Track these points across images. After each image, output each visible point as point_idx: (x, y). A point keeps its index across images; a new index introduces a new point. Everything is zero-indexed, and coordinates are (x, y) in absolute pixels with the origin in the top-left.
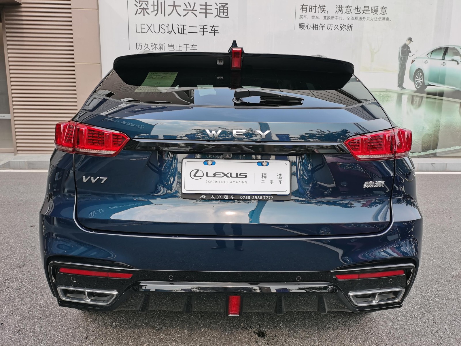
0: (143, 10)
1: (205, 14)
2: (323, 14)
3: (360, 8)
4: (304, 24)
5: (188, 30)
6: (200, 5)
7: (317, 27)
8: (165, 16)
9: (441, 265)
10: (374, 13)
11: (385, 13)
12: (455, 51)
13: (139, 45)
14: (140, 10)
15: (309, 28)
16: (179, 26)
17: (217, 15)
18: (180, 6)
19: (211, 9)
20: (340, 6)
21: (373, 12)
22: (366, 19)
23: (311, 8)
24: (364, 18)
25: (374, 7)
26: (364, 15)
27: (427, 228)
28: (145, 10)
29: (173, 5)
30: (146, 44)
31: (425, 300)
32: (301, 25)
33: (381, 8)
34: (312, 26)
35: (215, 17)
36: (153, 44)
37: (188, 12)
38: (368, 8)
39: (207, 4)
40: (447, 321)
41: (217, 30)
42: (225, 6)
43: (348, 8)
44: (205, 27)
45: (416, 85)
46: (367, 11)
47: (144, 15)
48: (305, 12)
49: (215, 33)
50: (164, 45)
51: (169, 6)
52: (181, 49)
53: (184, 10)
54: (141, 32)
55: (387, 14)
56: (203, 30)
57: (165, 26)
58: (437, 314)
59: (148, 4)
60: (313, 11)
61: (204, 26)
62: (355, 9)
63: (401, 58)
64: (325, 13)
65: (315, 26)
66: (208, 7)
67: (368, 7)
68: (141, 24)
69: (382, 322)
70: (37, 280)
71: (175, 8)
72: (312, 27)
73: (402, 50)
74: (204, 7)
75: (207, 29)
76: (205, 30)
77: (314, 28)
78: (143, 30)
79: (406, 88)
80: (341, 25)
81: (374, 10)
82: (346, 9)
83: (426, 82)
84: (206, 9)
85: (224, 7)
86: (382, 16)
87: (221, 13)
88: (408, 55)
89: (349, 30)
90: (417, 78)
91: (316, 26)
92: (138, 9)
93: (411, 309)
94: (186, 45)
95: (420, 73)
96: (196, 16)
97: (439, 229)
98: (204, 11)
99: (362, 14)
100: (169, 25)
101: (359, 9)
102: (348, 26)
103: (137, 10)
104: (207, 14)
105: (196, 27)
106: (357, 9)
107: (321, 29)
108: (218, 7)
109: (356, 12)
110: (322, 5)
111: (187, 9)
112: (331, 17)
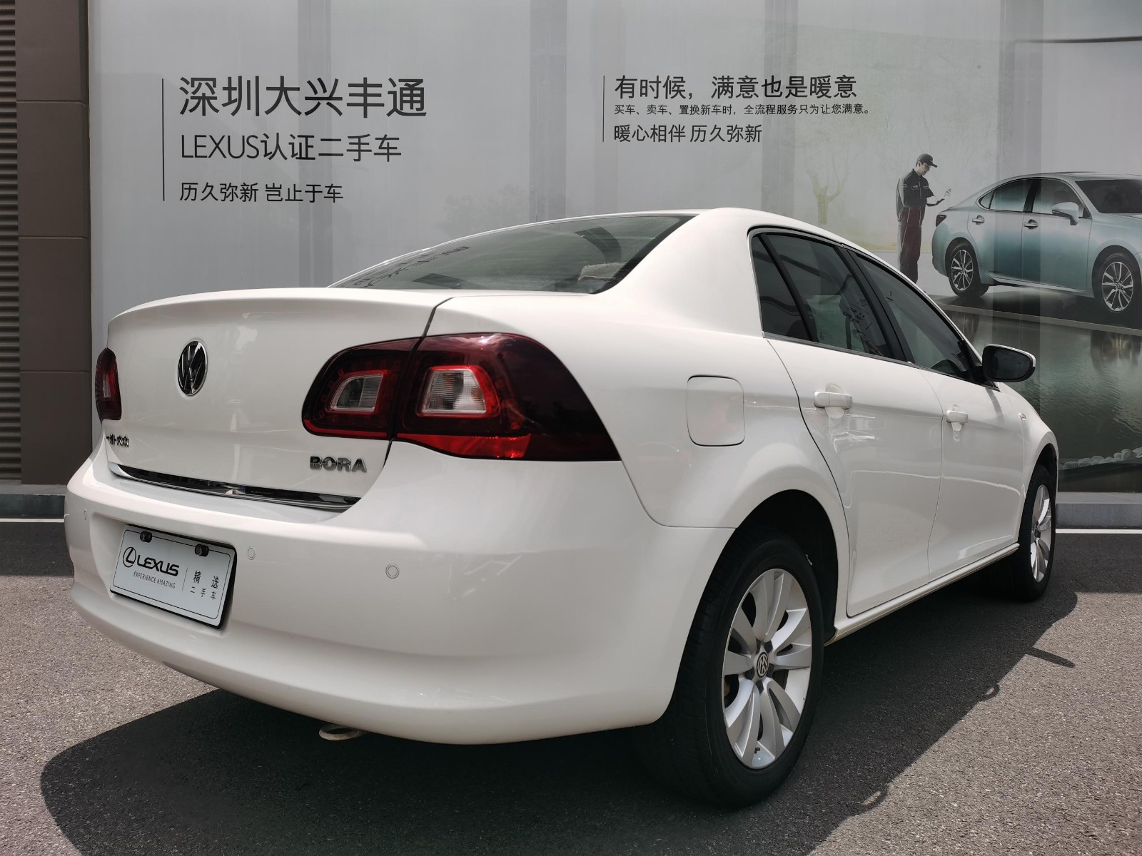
0: (202, 101)
1: (362, 108)
2: (679, 100)
3: (779, 82)
4: (627, 127)
5: (318, 147)
6: (350, 85)
7: (665, 135)
8: (257, 114)
10: (820, 94)
11: (849, 92)
12: (1061, 189)
13: (190, 189)
14: (193, 100)
15: (641, 138)
16: (294, 138)
17: (395, 109)
18: (298, 89)
19: (379, 95)
20: (723, 78)
21: (818, 89)
22: (799, 111)
23: (646, 87)
24: (792, 108)
25: (819, 78)
26: (793, 100)
28: (206, 101)
29: (279, 85)
30: (207, 186)
32: (620, 129)
33: (839, 80)
34: (650, 133)
35: (389, 115)
36: (225, 185)
37: (319, 104)
38: (800, 83)
39: (368, 83)
41: (396, 148)
42: (417, 87)
43: (745, 82)
44: (361, 139)
45: (956, 282)
46: (799, 89)
47: (204, 114)
48: (630, 97)
49: (390, 156)
50: (254, 187)
51: (268, 89)
52: (298, 196)
53: (307, 98)
54: (196, 156)
55: (855, 95)
56: (359, 144)
57: (259, 140)
59: (215, 86)
60: (651, 94)
61: (359, 138)
62: (766, 85)
63: (905, 211)
64: (684, 98)
65: (657, 131)
66: (370, 90)
67: (802, 77)
68: (196, 136)
71: (283, 94)
72: (650, 136)
73: (905, 190)
74: (361, 90)
75: (368, 144)
76: (363, 147)
77: (657, 137)
78: (200, 151)
80: (730, 128)
81: (818, 85)
82: (739, 85)
83: (986, 275)
84: (365, 95)
85: (411, 88)
86: (842, 102)
87: (404, 104)
88: (926, 200)
89: (752, 139)
90: (958, 266)
91: (660, 131)
92: (189, 98)
94: (314, 186)
95: (965, 251)
96: (340, 113)
98: (361, 100)
99: (786, 97)
100: (268, 137)
101: (776, 86)
102: (750, 129)
103: (187, 101)
104: (368, 108)
105: (340, 140)
106: (772, 85)
107: (675, 139)
108: (397, 89)
109: (769, 93)
110: (674, 78)
111: (317, 96)
112: (700, 108)
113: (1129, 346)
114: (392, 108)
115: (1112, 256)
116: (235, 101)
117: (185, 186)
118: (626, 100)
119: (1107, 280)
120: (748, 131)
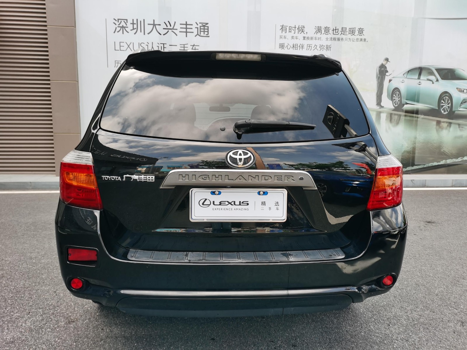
0: (122, 28)
1: (185, 33)
2: (303, 35)
3: (338, 29)
4: (284, 44)
5: (168, 48)
6: (181, 24)
7: (297, 47)
8: (144, 34)
9: (425, 284)
10: (352, 34)
11: (362, 34)
12: (430, 71)
13: (118, 63)
14: (119, 28)
15: (289, 48)
16: (159, 44)
17: (198, 34)
18: (160, 25)
19: (192, 29)
20: (318, 27)
21: (351, 32)
22: (344, 40)
23: (291, 29)
24: (342, 39)
25: (352, 28)
26: (343, 36)
27: (409, 245)
28: (124, 28)
29: (153, 23)
31: (410, 321)
32: (281, 45)
33: (359, 29)
34: (292, 46)
35: (195, 36)
37: (168, 31)
38: (345, 30)
39: (187, 23)
40: (433, 343)
41: (198, 49)
42: (206, 26)
43: (326, 29)
45: (394, 103)
46: (345, 32)
47: (123, 33)
48: (285, 33)
51: (148, 24)
53: (164, 29)
54: (120, 50)
55: (364, 35)
56: (184, 47)
57: (145, 45)
58: (423, 336)
59: (127, 22)
60: (293, 32)
61: (184, 45)
62: (333, 30)
63: (379, 77)
64: (304, 33)
65: (294, 46)
66: (188, 26)
67: (346, 28)
68: (120, 42)
69: (369, 346)
70: (4, 312)
71: (154, 27)
72: (292, 47)
73: (379, 71)
74: (185, 26)
75: (187, 47)
77: (294, 48)
78: (122, 48)
79: (385, 107)
80: (320, 46)
81: (351, 31)
82: (324, 30)
83: (404, 101)
84: (186, 28)
85: (204, 26)
86: (360, 37)
87: (201, 32)
88: (385, 75)
89: (328, 50)
90: (394, 97)
91: (295, 46)
93: (397, 331)
95: (398, 92)
96: (177, 35)
97: (422, 246)
98: (185, 30)
99: (340, 35)
100: (148, 44)
101: (337, 31)
102: (327, 46)
103: (116, 28)
104: (188, 33)
105: (176, 46)
106: (335, 30)
107: (301, 49)
108: (199, 27)
109: (334, 33)
110: (301, 26)
111: (168, 28)
112: (310, 38)
113: (448, 126)
114: (197, 33)
115: (444, 95)
116: (135, 29)
117: (116, 62)
118: (284, 34)
119: (443, 103)
120: (327, 47)
